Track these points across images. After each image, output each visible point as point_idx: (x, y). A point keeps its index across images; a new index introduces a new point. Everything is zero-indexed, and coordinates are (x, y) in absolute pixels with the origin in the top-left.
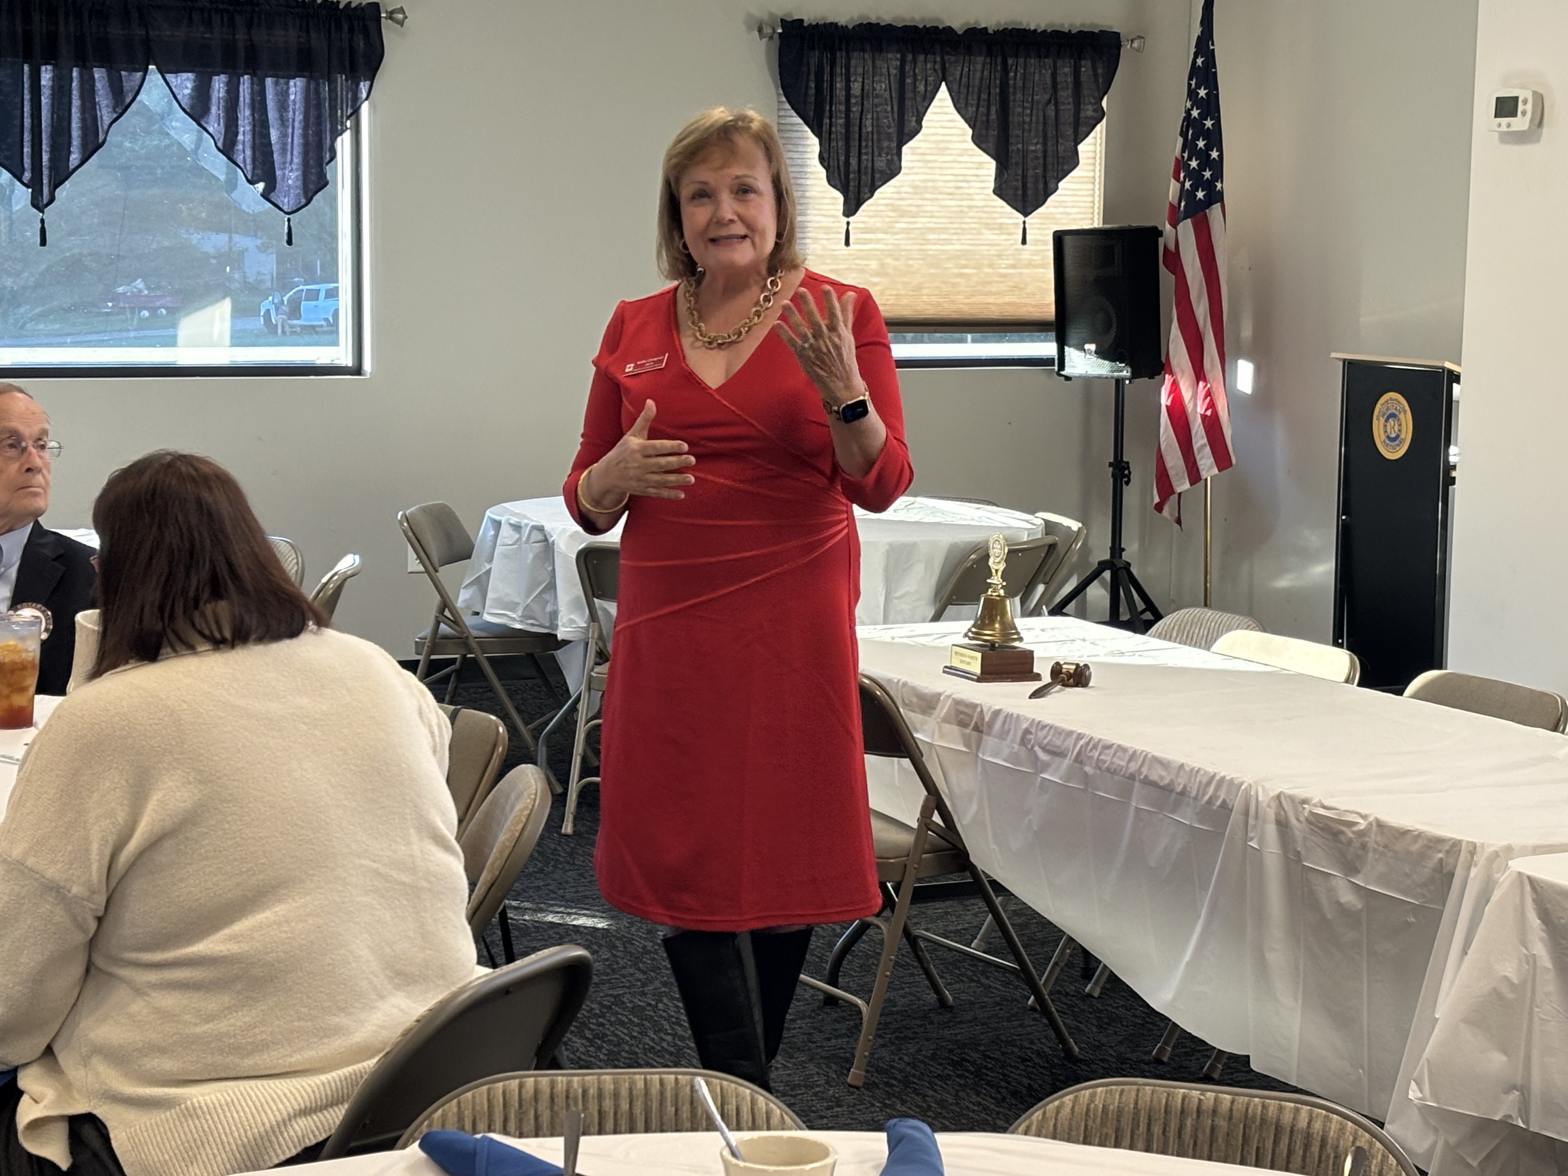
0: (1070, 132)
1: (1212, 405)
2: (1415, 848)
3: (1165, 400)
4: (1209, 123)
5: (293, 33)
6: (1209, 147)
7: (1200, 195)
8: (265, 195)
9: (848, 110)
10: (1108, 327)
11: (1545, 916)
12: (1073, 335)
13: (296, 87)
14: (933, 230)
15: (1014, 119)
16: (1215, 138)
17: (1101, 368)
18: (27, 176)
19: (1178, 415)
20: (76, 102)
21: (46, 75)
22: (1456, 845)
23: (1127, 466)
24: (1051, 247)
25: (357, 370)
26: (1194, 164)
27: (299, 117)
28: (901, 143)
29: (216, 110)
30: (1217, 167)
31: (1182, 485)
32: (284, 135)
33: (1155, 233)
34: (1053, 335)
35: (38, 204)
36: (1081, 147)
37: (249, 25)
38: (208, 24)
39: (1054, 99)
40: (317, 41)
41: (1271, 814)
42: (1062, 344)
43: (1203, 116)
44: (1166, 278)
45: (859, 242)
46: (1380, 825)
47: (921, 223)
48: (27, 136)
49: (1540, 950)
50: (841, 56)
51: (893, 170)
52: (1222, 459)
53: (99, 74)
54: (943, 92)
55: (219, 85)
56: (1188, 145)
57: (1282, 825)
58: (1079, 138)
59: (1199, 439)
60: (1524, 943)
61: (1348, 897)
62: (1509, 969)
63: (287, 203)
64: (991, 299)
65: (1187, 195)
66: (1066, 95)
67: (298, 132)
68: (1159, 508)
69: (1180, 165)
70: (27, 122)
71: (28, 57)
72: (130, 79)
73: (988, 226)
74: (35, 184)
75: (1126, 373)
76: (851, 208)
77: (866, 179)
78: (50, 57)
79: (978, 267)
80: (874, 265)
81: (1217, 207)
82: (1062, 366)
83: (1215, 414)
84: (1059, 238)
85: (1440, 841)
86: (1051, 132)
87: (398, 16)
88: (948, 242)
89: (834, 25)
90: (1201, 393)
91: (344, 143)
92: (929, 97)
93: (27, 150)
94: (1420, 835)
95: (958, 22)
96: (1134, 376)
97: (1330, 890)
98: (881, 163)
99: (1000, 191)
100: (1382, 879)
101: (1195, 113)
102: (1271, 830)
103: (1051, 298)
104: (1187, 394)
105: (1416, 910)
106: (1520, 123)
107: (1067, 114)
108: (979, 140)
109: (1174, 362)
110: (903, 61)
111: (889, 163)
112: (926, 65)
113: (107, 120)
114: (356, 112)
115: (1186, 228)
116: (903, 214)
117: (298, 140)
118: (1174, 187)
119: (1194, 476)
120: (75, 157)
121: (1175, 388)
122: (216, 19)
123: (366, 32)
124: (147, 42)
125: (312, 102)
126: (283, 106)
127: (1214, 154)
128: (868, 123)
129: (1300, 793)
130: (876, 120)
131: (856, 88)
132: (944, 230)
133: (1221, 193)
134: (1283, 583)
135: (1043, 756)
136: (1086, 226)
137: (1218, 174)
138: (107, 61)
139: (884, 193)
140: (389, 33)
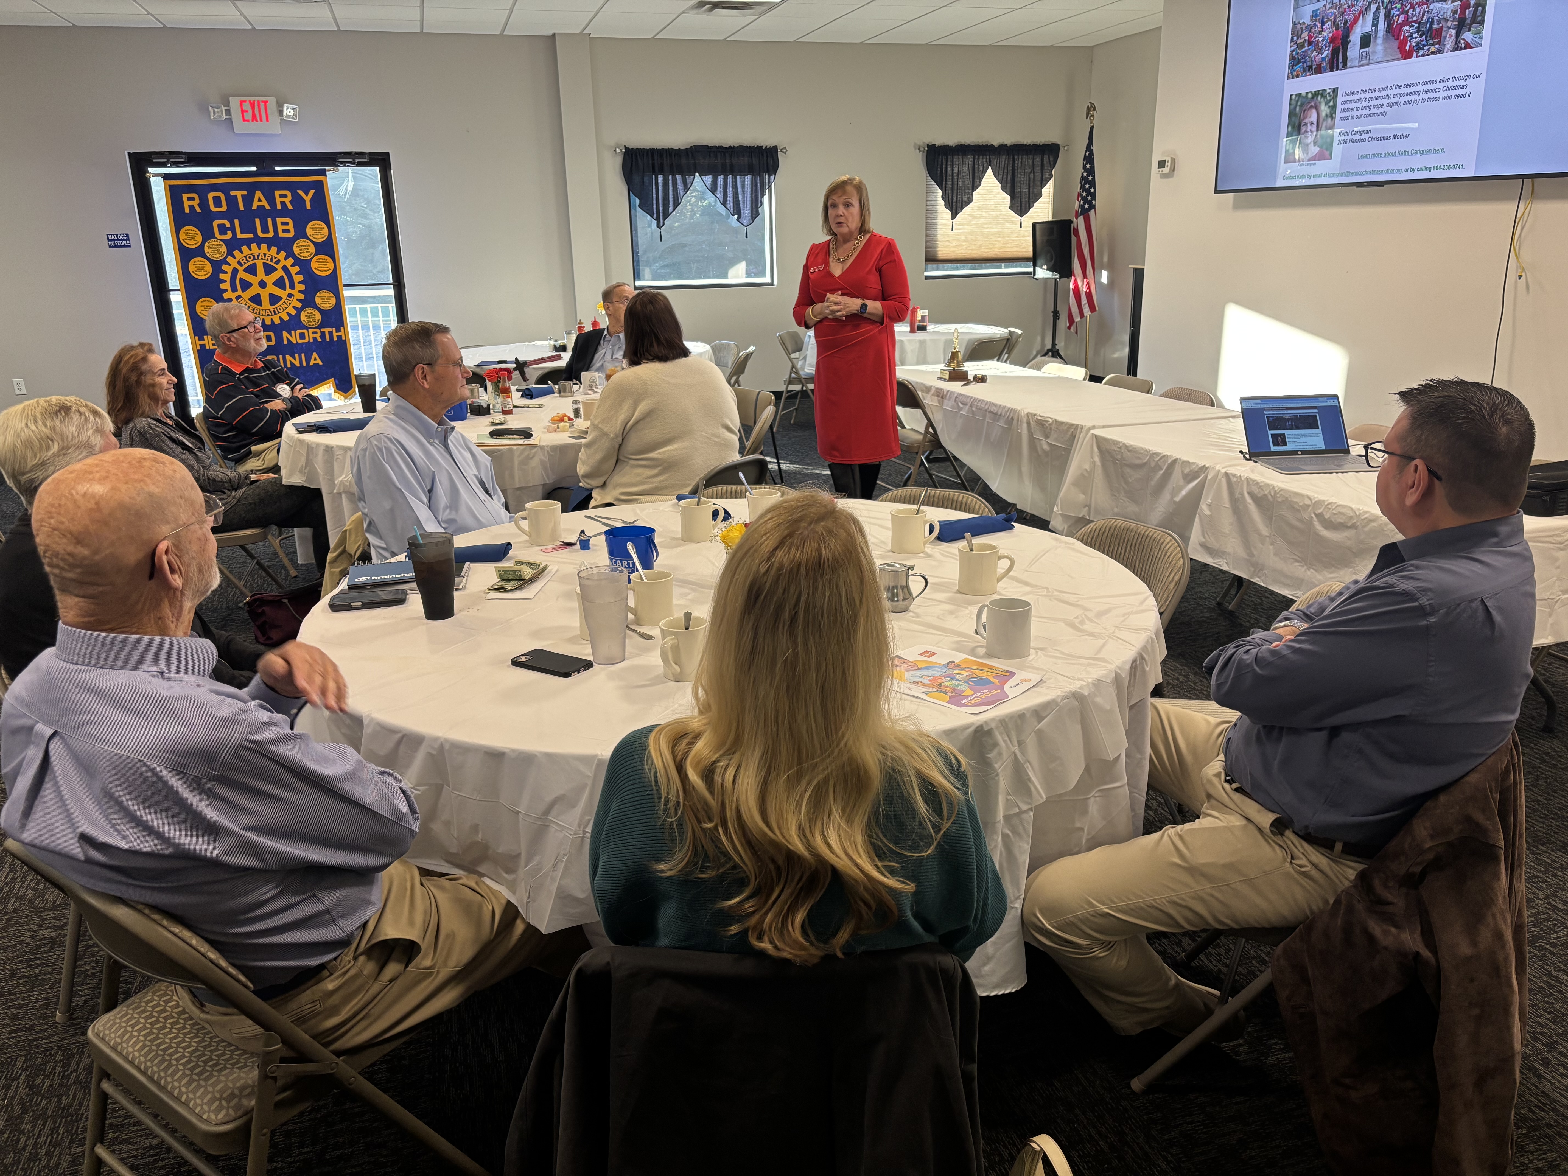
0: (1039, 183)
1: (1089, 288)
2: (1065, 428)
3: (1072, 286)
4: (1090, 178)
5: (746, 159)
6: (1090, 187)
7: (1086, 206)
8: (738, 220)
9: (953, 178)
10: (1051, 260)
11: (1099, 447)
12: (1039, 262)
13: (748, 179)
14: (986, 224)
15: (1017, 179)
16: (1093, 184)
17: (1048, 275)
18: (655, 216)
19: (1077, 291)
20: (671, 188)
21: (660, 179)
22: (1076, 427)
23: (1058, 312)
24: (1031, 229)
25: (772, 284)
26: (1084, 194)
27: (749, 190)
28: (973, 190)
29: (720, 189)
30: (1093, 196)
31: (1077, 319)
32: (744, 197)
33: (1071, 222)
34: (1031, 263)
35: (659, 226)
36: (1043, 190)
37: (731, 156)
38: (716, 157)
39: (1033, 171)
40: (755, 161)
41: (1025, 420)
42: (1035, 266)
43: (1088, 175)
44: (1074, 239)
45: (957, 229)
46: (1056, 421)
47: (982, 221)
48: (655, 202)
49: (1097, 459)
50: (950, 158)
51: (970, 200)
52: (1092, 308)
53: (679, 177)
54: (990, 170)
55: (720, 179)
56: (1083, 187)
57: (1028, 423)
58: (1042, 186)
59: (1084, 301)
60: (1092, 457)
61: (1046, 447)
62: (1087, 466)
63: (745, 222)
64: (1008, 250)
65: (1082, 207)
66: (1038, 169)
67: (749, 196)
68: (1069, 328)
69: (1079, 195)
70: (654, 196)
71: (654, 172)
72: (689, 179)
73: (1007, 221)
74: (658, 219)
75: (1058, 276)
76: (953, 217)
77: (959, 205)
78: (661, 172)
79: (1003, 237)
80: (963, 238)
81: (1093, 211)
82: (1034, 275)
83: (1090, 291)
84: (1034, 225)
85: (1073, 425)
86: (1032, 184)
87: (784, 150)
88: (992, 228)
89: (947, 146)
90: (1085, 283)
91: (766, 199)
92: (984, 172)
93: (655, 206)
94: (1067, 424)
95: (996, 143)
96: (1061, 277)
97: (1041, 445)
98: (965, 199)
99: (1011, 208)
100: (1056, 440)
101: (1085, 174)
102: (1025, 426)
103: (1031, 249)
104: (1080, 284)
105: (1065, 449)
106: (1166, 170)
107: (1038, 178)
108: (1003, 188)
109: (1075, 272)
110: (974, 159)
111: (969, 198)
112: (982, 160)
113: (682, 194)
114: (770, 187)
115: (1081, 219)
116: (974, 218)
117: (749, 199)
118: (1077, 203)
119: (1082, 315)
120: (671, 209)
121: (1076, 281)
122: (719, 155)
123: (772, 156)
124: (695, 164)
125: (754, 185)
126: (743, 186)
127: (1092, 190)
128: (960, 183)
129: (1034, 412)
130: (963, 182)
131: (956, 170)
132: (990, 223)
133: (1095, 205)
134: (1116, 356)
135: (961, 405)
136: (1045, 220)
137: (1094, 198)
138: (681, 173)
139: (967, 209)
140: (781, 157)
